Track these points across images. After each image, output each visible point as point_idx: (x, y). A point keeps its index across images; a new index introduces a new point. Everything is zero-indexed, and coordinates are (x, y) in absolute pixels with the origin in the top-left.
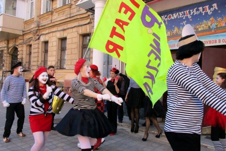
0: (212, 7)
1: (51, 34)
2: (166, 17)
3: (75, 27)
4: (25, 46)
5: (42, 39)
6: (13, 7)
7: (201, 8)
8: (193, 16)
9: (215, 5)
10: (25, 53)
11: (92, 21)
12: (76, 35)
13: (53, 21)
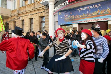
0: (99, 5)
1: (25, 16)
2: (79, 9)
3: (37, 13)
4: (12, 22)
5: (21, 19)
6: (5, 3)
7: (94, 6)
8: (91, 9)
9: (100, 5)
10: (12, 25)
11: (45, 11)
12: (38, 17)
13: (26, 11)
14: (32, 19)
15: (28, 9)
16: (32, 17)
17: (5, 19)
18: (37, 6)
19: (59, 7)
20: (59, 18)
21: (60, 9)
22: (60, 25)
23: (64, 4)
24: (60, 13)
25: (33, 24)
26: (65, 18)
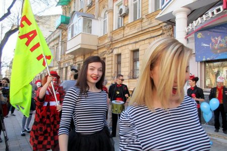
1: (124, 47)
3: (146, 39)
5: (116, 52)
11: (165, 32)
13: (125, 36)
14: (135, 51)
15: (128, 32)
16: (137, 48)
17: (88, 54)
18: (146, 24)
19: (198, 23)
21: (202, 25)
22: (201, 62)
23: (213, 13)
24: (199, 35)
25: (138, 61)
26: (212, 45)
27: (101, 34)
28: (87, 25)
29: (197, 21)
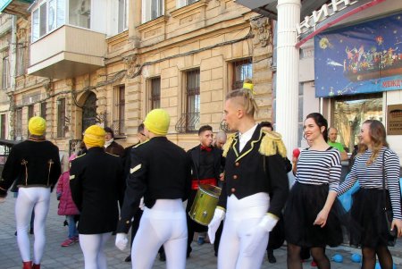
1: (166, 62)
3: (215, 46)
4: (110, 88)
5: (148, 73)
6: (83, 9)
10: (110, 102)
11: (255, 32)
12: (219, 62)
13: (168, 37)
15: (176, 28)
16: (195, 65)
17: (84, 75)
18: (216, 12)
20: (319, 67)
21: (329, 21)
22: (326, 99)
24: (324, 42)
25: (198, 93)
26: (347, 65)
27: (112, 31)
28: (79, 7)
29: (320, 11)
